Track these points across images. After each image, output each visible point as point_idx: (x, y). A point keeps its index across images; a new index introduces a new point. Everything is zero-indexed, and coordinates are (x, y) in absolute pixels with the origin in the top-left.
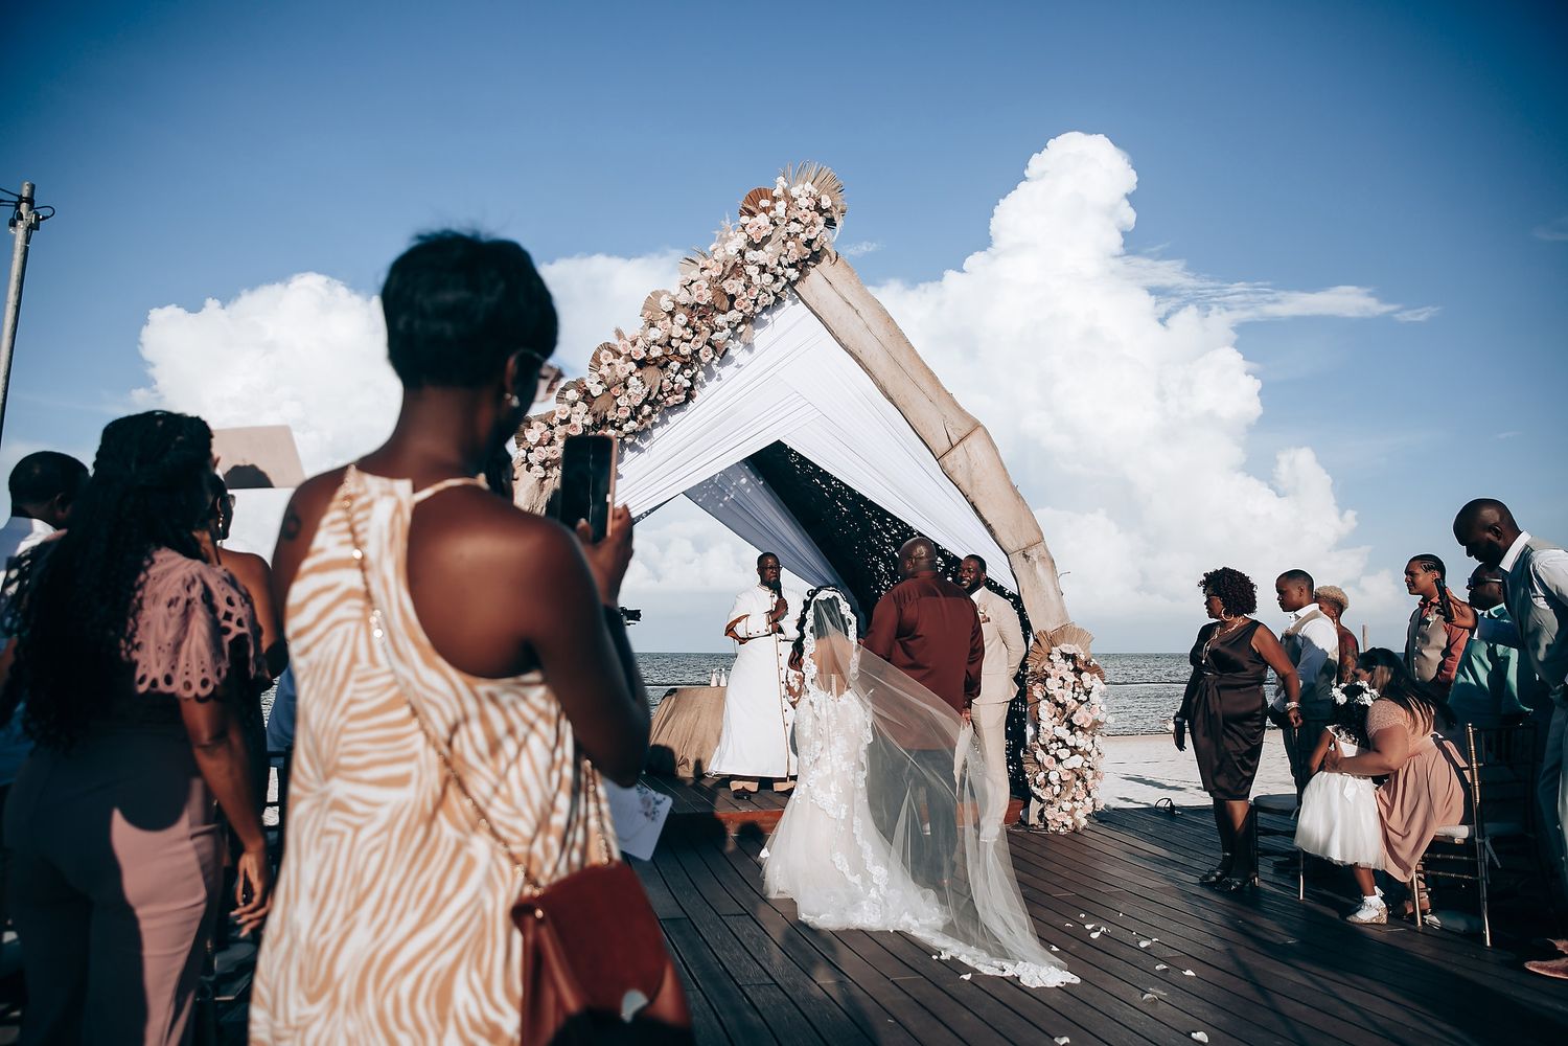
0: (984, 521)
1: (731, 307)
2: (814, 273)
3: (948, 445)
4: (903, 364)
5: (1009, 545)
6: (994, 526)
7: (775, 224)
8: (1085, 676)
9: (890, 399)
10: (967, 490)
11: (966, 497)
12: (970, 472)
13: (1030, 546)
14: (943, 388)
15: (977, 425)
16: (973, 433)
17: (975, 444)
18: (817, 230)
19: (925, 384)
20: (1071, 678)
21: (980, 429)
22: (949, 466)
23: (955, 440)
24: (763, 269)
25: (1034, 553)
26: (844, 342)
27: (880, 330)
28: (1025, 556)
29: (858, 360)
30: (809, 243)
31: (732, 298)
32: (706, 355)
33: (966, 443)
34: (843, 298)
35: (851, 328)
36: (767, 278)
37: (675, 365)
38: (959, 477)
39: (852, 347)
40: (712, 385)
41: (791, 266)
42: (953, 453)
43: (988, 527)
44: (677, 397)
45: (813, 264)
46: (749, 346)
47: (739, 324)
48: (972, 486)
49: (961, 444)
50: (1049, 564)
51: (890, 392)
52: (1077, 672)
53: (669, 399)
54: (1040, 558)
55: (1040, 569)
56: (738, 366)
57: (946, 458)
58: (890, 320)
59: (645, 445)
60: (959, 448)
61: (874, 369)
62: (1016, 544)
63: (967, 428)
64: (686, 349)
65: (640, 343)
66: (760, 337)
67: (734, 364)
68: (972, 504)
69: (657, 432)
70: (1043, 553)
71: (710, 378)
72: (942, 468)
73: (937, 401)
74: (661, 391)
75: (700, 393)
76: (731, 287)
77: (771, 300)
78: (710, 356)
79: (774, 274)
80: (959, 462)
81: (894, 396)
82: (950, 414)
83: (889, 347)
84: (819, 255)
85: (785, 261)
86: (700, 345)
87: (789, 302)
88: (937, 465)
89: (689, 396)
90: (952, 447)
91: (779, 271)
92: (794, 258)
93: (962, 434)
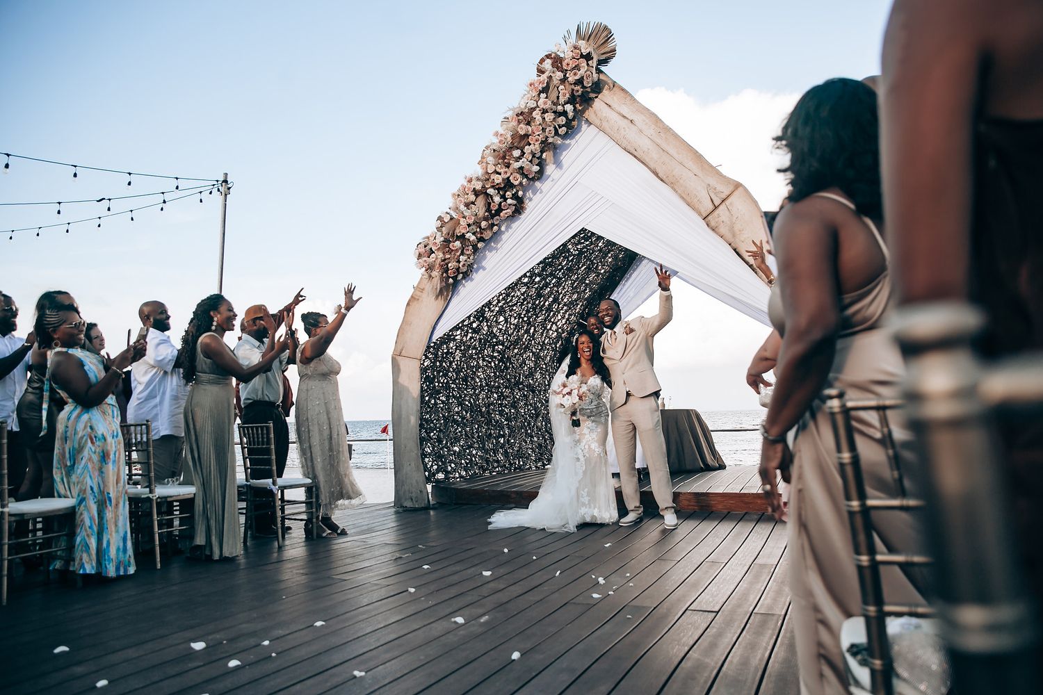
1: (528, 143)
2: (597, 104)
3: (711, 207)
4: (671, 151)
7: (551, 77)
9: (662, 180)
10: (731, 240)
11: (729, 244)
12: (732, 225)
14: (707, 163)
15: (738, 185)
16: (735, 193)
17: (736, 201)
18: (582, 72)
19: (690, 162)
21: (740, 189)
22: (713, 224)
23: (717, 202)
24: (544, 111)
26: (623, 146)
27: (651, 131)
29: (634, 155)
30: (580, 82)
31: (527, 136)
32: (516, 180)
33: (727, 202)
34: (620, 113)
35: (630, 133)
36: (549, 117)
37: (495, 191)
38: (723, 230)
39: (629, 148)
40: (538, 197)
41: (566, 102)
42: (717, 212)
44: (506, 212)
45: (594, 95)
46: (558, 164)
47: (542, 152)
48: (734, 235)
49: (724, 204)
51: (660, 174)
53: (501, 214)
57: (710, 217)
58: (657, 119)
60: (722, 207)
61: (647, 160)
63: (728, 190)
64: (498, 179)
66: (567, 157)
67: (550, 179)
68: (735, 250)
71: (534, 193)
72: (708, 225)
73: (699, 174)
74: (488, 210)
75: (529, 205)
76: (523, 129)
77: (562, 131)
78: (519, 180)
79: (555, 112)
80: (723, 218)
81: (664, 178)
82: (713, 181)
83: (659, 141)
84: (598, 87)
85: (562, 100)
86: (508, 175)
87: (584, 126)
88: (703, 223)
89: (519, 209)
90: (716, 208)
91: (560, 108)
92: (568, 96)
93: (725, 197)
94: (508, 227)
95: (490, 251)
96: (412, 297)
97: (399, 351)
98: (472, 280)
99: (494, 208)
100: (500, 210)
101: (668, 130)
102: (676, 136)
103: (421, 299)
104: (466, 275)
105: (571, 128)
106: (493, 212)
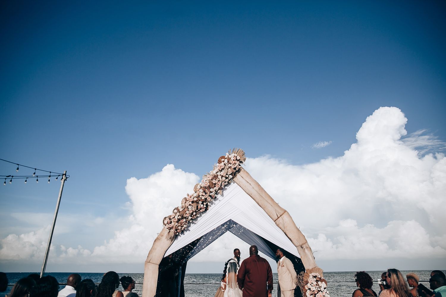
0: (289, 238)
1: (215, 187)
2: (238, 176)
3: (277, 217)
4: (263, 196)
5: (296, 244)
6: (292, 239)
7: (225, 165)
8: (319, 283)
9: (260, 206)
10: (283, 229)
11: (283, 231)
12: (284, 225)
13: (303, 244)
14: (275, 202)
15: (285, 211)
16: (284, 214)
17: (285, 216)
18: (236, 165)
19: (270, 201)
20: (315, 283)
21: (286, 212)
22: (277, 223)
23: (279, 216)
24: (222, 176)
25: (304, 246)
26: (247, 192)
27: (257, 188)
28: (302, 247)
29: (251, 197)
30: (235, 169)
31: (215, 184)
32: (209, 199)
33: (282, 216)
34: (246, 181)
35: (249, 188)
36: (224, 178)
37: (200, 202)
38: (281, 226)
39: (249, 193)
40: (213, 206)
41: (230, 175)
42: (279, 219)
43: (290, 239)
44: (202, 210)
45: (238, 173)
46: (222, 195)
47: (218, 190)
48: (284, 228)
50: (309, 249)
51: (260, 204)
52: (317, 281)
53: (201, 210)
54: (307, 248)
55: (306, 251)
56: (220, 201)
57: (277, 221)
58: (259, 185)
59: (196, 222)
60: (280, 218)
61: (255, 198)
62: (298, 244)
63: (282, 212)
64: (203, 198)
65: (192, 197)
66: (225, 192)
67: (219, 200)
68: (285, 233)
69: (199, 219)
70: (307, 246)
71: (212, 204)
72: (276, 224)
73: (273, 206)
74: (197, 209)
75: (210, 208)
76: (214, 181)
77: (226, 183)
78: (210, 199)
79: (225, 177)
80: (281, 222)
81: (261, 205)
82: (278, 209)
83: (259, 192)
84: (239, 171)
85: (228, 173)
86: (207, 197)
87: (232, 183)
88: (274, 223)
89: (206, 209)
90: (278, 218)
91: (227, 176)
92: (231, 172)
93: (281, 214)
94: (201, 216)
95: (193, 224)
96: (157, 238)
97: (149, 260)
98: (184, 234)
99: (199, 208)
100: (200, 209)
101: (262, 189)
102: (265, 192)
103: (161, 239)
104: (182, 232)
105: (229, 183)
106: (199, 209)
